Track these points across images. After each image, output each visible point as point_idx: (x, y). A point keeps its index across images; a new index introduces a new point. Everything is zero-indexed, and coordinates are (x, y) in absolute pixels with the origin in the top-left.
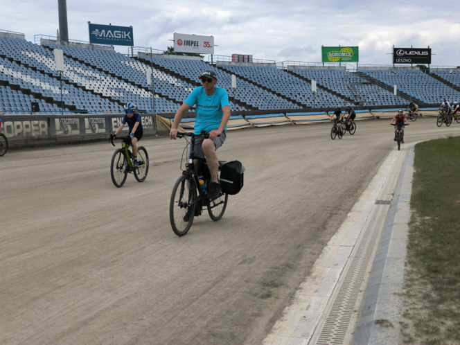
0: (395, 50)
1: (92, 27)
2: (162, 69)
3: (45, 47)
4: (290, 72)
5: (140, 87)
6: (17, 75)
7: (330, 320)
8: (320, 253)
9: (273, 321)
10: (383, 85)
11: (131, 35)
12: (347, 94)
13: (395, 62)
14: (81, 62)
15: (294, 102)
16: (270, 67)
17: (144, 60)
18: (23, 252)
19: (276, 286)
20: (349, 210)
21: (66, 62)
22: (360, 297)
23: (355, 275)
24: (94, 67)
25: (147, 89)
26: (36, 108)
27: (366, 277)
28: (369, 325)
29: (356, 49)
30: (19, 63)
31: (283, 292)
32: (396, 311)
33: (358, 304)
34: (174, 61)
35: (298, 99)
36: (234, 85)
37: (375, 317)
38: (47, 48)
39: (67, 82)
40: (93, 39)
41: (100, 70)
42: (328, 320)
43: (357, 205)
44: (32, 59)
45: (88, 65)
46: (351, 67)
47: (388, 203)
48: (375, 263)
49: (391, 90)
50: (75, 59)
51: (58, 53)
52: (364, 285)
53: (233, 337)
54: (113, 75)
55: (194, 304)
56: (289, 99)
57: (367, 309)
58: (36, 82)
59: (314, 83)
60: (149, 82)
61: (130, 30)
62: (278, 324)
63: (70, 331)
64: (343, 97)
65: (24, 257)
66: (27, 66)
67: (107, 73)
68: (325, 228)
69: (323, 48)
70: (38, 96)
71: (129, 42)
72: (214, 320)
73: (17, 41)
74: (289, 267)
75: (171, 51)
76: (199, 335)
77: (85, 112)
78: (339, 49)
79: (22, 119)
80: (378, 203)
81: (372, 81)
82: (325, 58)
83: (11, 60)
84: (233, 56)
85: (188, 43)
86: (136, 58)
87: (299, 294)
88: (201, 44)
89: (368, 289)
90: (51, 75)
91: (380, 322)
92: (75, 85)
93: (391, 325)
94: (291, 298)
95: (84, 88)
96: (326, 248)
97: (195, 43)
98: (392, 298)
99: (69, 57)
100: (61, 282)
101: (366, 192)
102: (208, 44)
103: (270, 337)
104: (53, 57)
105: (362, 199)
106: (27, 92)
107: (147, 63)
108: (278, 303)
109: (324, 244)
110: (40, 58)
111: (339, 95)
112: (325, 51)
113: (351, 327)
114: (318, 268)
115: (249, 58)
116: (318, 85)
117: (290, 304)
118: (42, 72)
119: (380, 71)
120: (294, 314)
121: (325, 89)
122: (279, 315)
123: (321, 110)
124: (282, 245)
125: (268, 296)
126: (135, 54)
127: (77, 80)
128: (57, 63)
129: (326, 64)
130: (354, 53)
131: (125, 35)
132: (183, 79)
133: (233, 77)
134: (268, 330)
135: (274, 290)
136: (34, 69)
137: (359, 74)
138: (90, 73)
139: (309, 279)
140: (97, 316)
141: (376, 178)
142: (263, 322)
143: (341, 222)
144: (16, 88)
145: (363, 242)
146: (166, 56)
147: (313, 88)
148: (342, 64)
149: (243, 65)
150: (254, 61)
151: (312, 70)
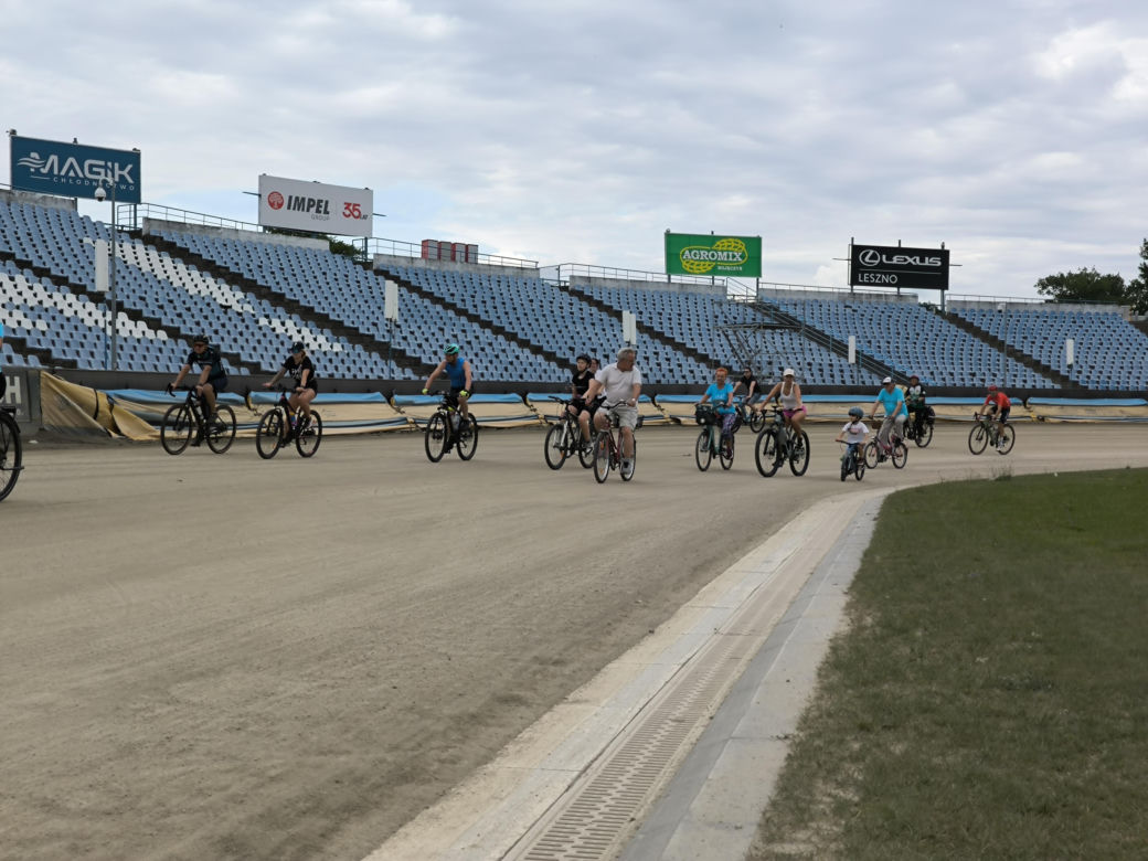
0: (858, 251)
1: (20, 146)
4: (575, 293)
10: (821, 339)
11: (136, 173)
13: (855, 281)
15: (565, 365)
16: (522, 278)
17: (160, 239)
29: (754, 244)
40: (21, 177)
46: (741, 288)
49: (841, 349)
56: (550, 358)
59: (629, 319)
61: (132, 158)
64: (702, 358)
71: (129, 192)
78: (710, 241)
81: (786, 323)
82: (673, 264)
84: (425, 244)
85: (299, 204)
88: (336, 208)
97: (320, 206)
102: (357, 208)
107: (168, 247)
111: (691, 353)
112: (677, 245)
115: (469, 252)
116: (640, 326)
119: (816, 301)
126: (140, 223)
129: (675, 279)
130: (750, 255)
137: (763, 306)
147: (629, 331)
148: (719, 280)
149: (449, 267)
150: (482, 260)
151: (636, 290)
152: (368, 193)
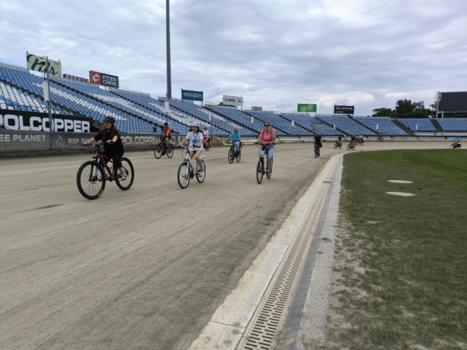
0: (336, 107)
1: (183, 91)
2: (217, 113)
3: (160, 101)
4: (281, 116)
5: (205, 121)
6: (146, 114)
7: (299, 237)
8: (294, 205)
9: (270, 236)
10: (328, 124)
11: (202, 96)
12: (310, 128)
13: (335, 112)
14: (177, 109)
15: (282, 131)
16: (271, 113)
17: (208, 108)
18: (149, 198)
19: (272, 220)
20: (310, 185)
21: (170, 109)
22: (315, 227)
23: (312, 216)
24: (183, 111)
25: (209, 123)
26: (155, 130)
27: (318, 217)
28: (319, 240)
29: (315, 106)
30: (147, 108)
31: (276, 223)
32: (333, 234)
33: (313, 231)
34: (223, 109)
35: (284, 130)
36: (252, 122)
37: (322, 236)
38: (161, 101)
39: (170, 118)
40: (183, 97)
41: (186, 113)
42: (298, 237)
43: (313, 183)
44: (153, 107)
45: (180, 110)
46: (312, 114)
47: (329, 182)
48: (322, 211)
49: (333, 127)
50: (175, 107)
51: (167, 104)
52: (316, 222)
53: (251, 242)
54: (192, 116)
55: (232, 226)
56: (280, 130)
57: (318, 233)
58: (155, 118)
59: (293, 122)
60: (210, 119)
61: (201, 93)
62: (273, 238)
63: (172, 235)
64: (307, 130)
65: (149, 200)
66: (151, 110)
67: (189, 114)
68: (297, 194)
69: (299, 105)
70: (156, 125)
71: (201, 99)
72: (242, 234)
73: (147, 98)
74: (279, 211)
75: (221, 104)
76: (234, 241)
77: (178, 133)
78: (306, 105)
79: (148, 135)
80: (324, 182)
81: (323, 122)
82: (299, 110)
83: (143, 106)
84: (253, 107)
85: (230, 100)
86: (204, 107)
87: (283, 224)
88: (237, 100)
89: (318, 224)
90: (162, 115)
91: (325, 239)
92: (174, 120)
93: (330, 241)
94: (280, 226)
95: (178, 121)
96: (298, 203)
97: (233, 100)
98: (331, 228)
99: (171, 106)
100: (167, 213)
101: (318, 177)
102: (240, 101)
103: (269, 244)
104: (164, 106)
105: (316, 180)
106: (151, 122)
107: (209, 110)
108: (273, 228)
109: (297, 201)
110: (157, 106)
111: (305, 129)
112: (300, 106)
113: (310, 240)
114: (293, 213)
115: (260, 108)
116: (295, 123)
117: (279, 229)
118: (158, 113)
119: (327, 117)
120: (281, 234)
121: (299, 125)
122: (274, 234)
123: (296, 136)
124: (276, 201)
125: (268, 224)
126: (204, 105)
127: (175, 117)
128: (166, 109)
129: (300, 113)
130: (314, 108)
131: (199, 96)
132: (227, 118)
133: (252, 118)
134: (268, 241)
135: (271, 222)
136: (155, 111)
137: (317, 118)
138: (181, 114)
139: (289, 218)
140: (185, 229)
141: (323, 170)
142: (266, 236)
143: (306, 191)
144: (146, 120)
145: (316, 201)
146: (219, 107)
147: (293, 124)
148: (308, 113)
149: (257, 111)
150: (263, 110)
151: (292, 115)
152: (242, 98)
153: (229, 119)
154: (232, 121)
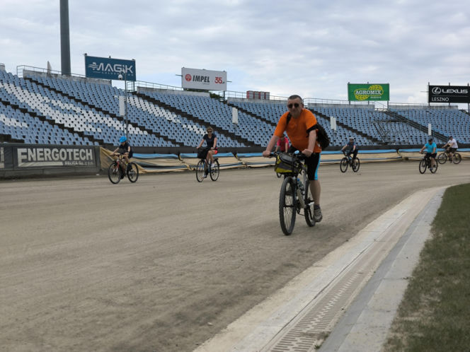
0: (431, 88)
10: (416, 126)
11: (134, 69)
13: (430, 101)
14: (71, 98)
17: (143, 95)
24: (79, 100)
25: (142, 129)
29: (386, 86)
39: (34, 114)
46: (381, 105)
49: (425, 129)
59: (333, 120)
61: (132, 63)
64: (364, 135)
69: (349, 85)
71: (131, 77)
78: (367, 86)
81: (400, 119)
82: (351, 96)
84: (248, 92)
85: (198, 78)
86: (134, 93)
88: (212, 79)
92: (61, 126)
95: (72, 130)
97: (205, 79)
102: (220, 79)
107: (146, 98)
112: (353, 89)
115: (266, 95)
116: (338, 123)
119: (413, 110)
121: (345, 126)
123: (337, 149)
126: (136, 89)
129: (352, 103)
130: (384, 91)
131: (128, 69)
137: (389, 112)
147: (333, 125)
148: (371, 103)
149: (258, 101)
150: (271, 98)
151: (336, 108)
152: (225, 72)
153: (190, 117)
154: (195, 120)
